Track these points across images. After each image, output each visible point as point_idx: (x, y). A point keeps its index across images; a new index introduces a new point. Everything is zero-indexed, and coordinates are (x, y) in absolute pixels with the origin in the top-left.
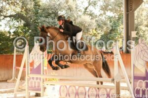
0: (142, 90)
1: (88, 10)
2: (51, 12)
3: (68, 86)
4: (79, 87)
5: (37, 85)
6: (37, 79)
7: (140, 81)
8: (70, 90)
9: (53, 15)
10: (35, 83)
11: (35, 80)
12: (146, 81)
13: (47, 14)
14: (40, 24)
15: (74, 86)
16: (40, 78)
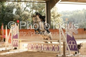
0: (71, 45)
1: (26, 9)
2: (10, 10)
3: (32, 44)
4: (38, 44)
5: (16, 44)
6: (16, 41)
7: (70, 41)
8: (33, 46)
9: (11, 11)
10: (15, 43)
11: (15, 41)
12: (73, 41)
13: (8, 11)
14: (5, 15)
15: (36, 44)
16: (17, 41)
